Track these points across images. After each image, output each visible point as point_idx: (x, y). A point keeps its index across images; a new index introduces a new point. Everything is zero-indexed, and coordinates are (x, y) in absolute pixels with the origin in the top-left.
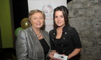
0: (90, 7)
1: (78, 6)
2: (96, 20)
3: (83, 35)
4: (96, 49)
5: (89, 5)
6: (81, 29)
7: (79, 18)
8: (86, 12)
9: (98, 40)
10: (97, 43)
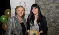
0: (48, 4)
2: (51, 12)
4: (51, 29)
5: (47, 3)
8: (46, 7)
9: (52, 24)
10: (51, 25)
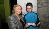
1: (43, 2)
3: (46, 17)
6: (45, 14)
7: (44, 8)
